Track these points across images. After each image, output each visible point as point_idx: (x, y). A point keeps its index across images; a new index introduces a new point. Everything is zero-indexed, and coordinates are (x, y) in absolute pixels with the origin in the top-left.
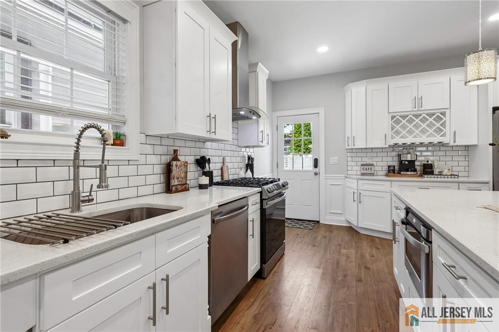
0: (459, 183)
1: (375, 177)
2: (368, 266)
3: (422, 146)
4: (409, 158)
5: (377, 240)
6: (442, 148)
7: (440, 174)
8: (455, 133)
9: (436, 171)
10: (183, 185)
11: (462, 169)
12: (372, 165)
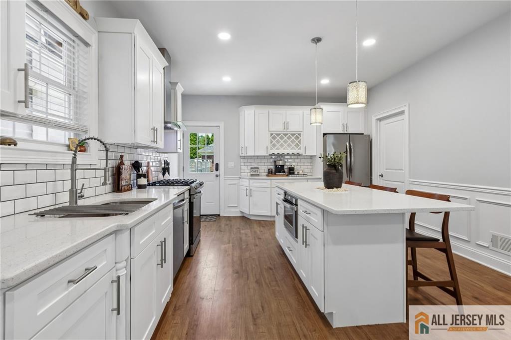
0: (307, 179)
1: (260, 177)
2: (260, 237)
3: (288, 156)
4: (281, 163)
5: (262, 222)
6: (299, 157)
7: (298, 174)
8: (305, 147)
9: (296, 173)
10: (129, 185)
11: (309, 171)
12: (258, 168)
